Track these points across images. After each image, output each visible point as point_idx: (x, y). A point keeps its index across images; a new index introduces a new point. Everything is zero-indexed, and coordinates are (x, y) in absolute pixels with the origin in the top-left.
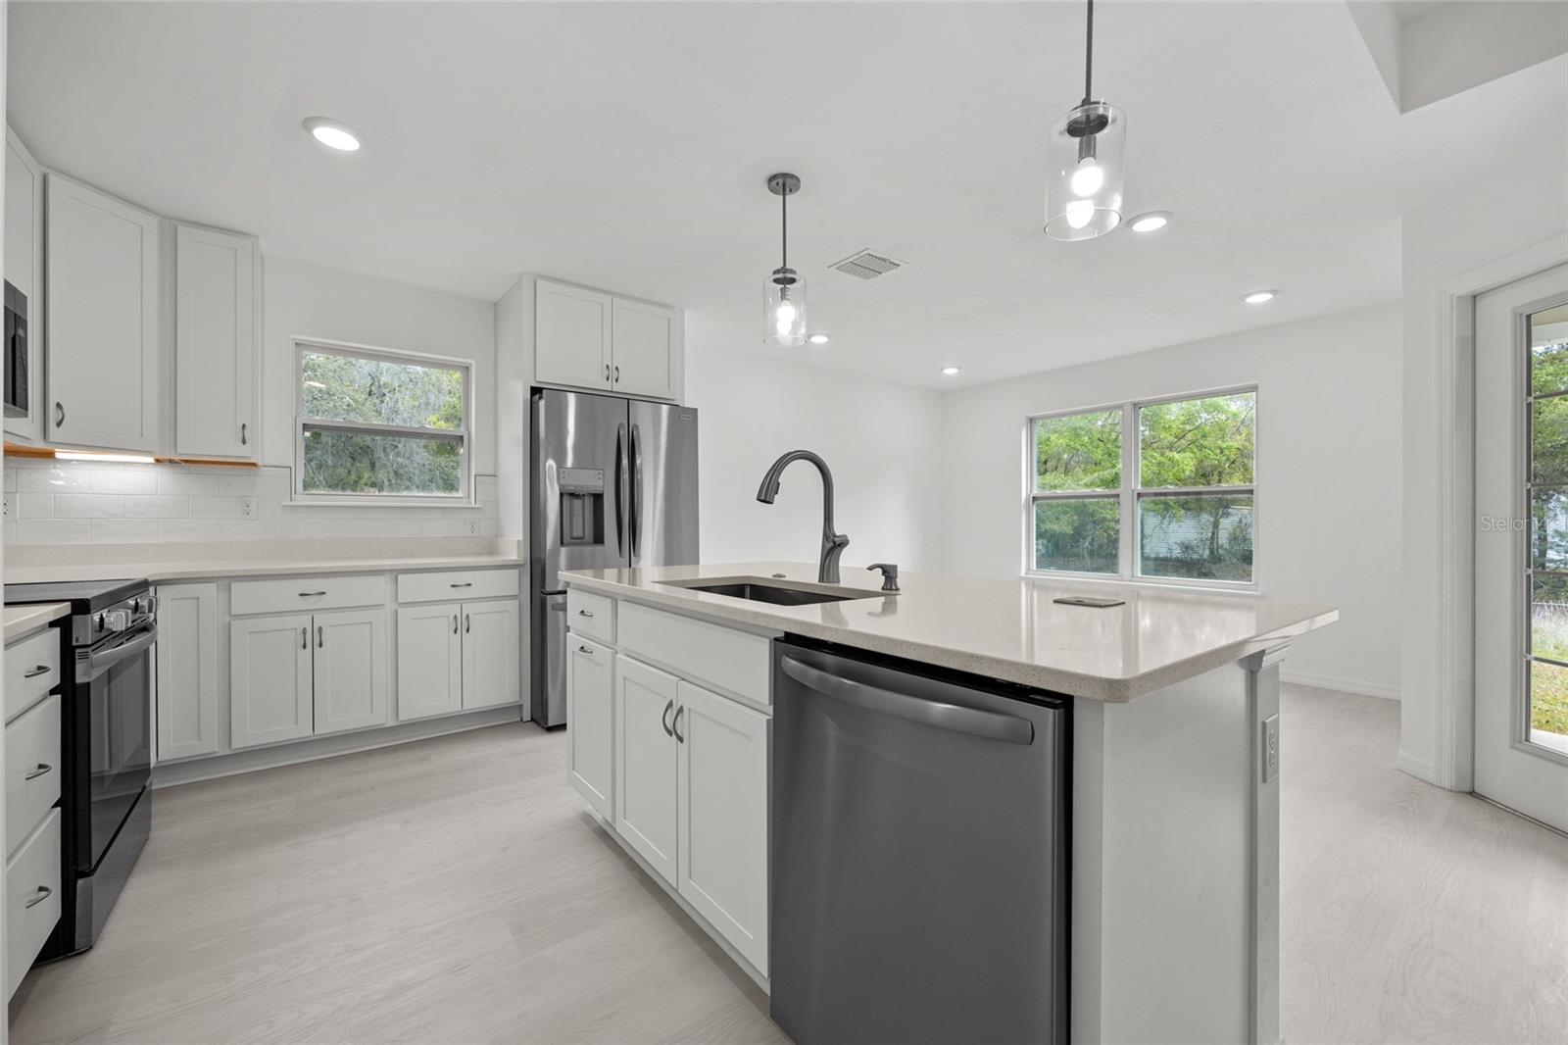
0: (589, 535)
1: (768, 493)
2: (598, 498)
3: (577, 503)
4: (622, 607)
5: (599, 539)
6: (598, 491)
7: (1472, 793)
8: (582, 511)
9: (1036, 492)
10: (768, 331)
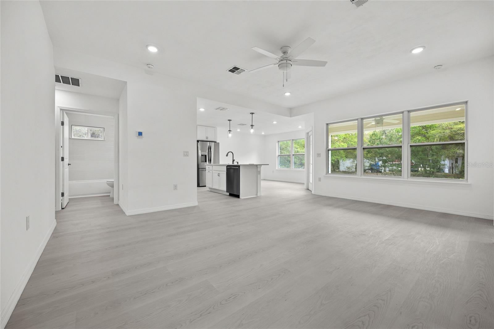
0: (204, 161)
1: (227, 155)
2: (206, 156)
3: (203, 156)
4: (213, 166)
5: (206, 161)
6: (205, 155)
7: (308, 189)
8: (204, 157)
9: (279, 154)
10: (228, 137)
